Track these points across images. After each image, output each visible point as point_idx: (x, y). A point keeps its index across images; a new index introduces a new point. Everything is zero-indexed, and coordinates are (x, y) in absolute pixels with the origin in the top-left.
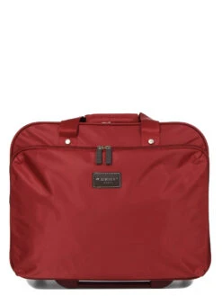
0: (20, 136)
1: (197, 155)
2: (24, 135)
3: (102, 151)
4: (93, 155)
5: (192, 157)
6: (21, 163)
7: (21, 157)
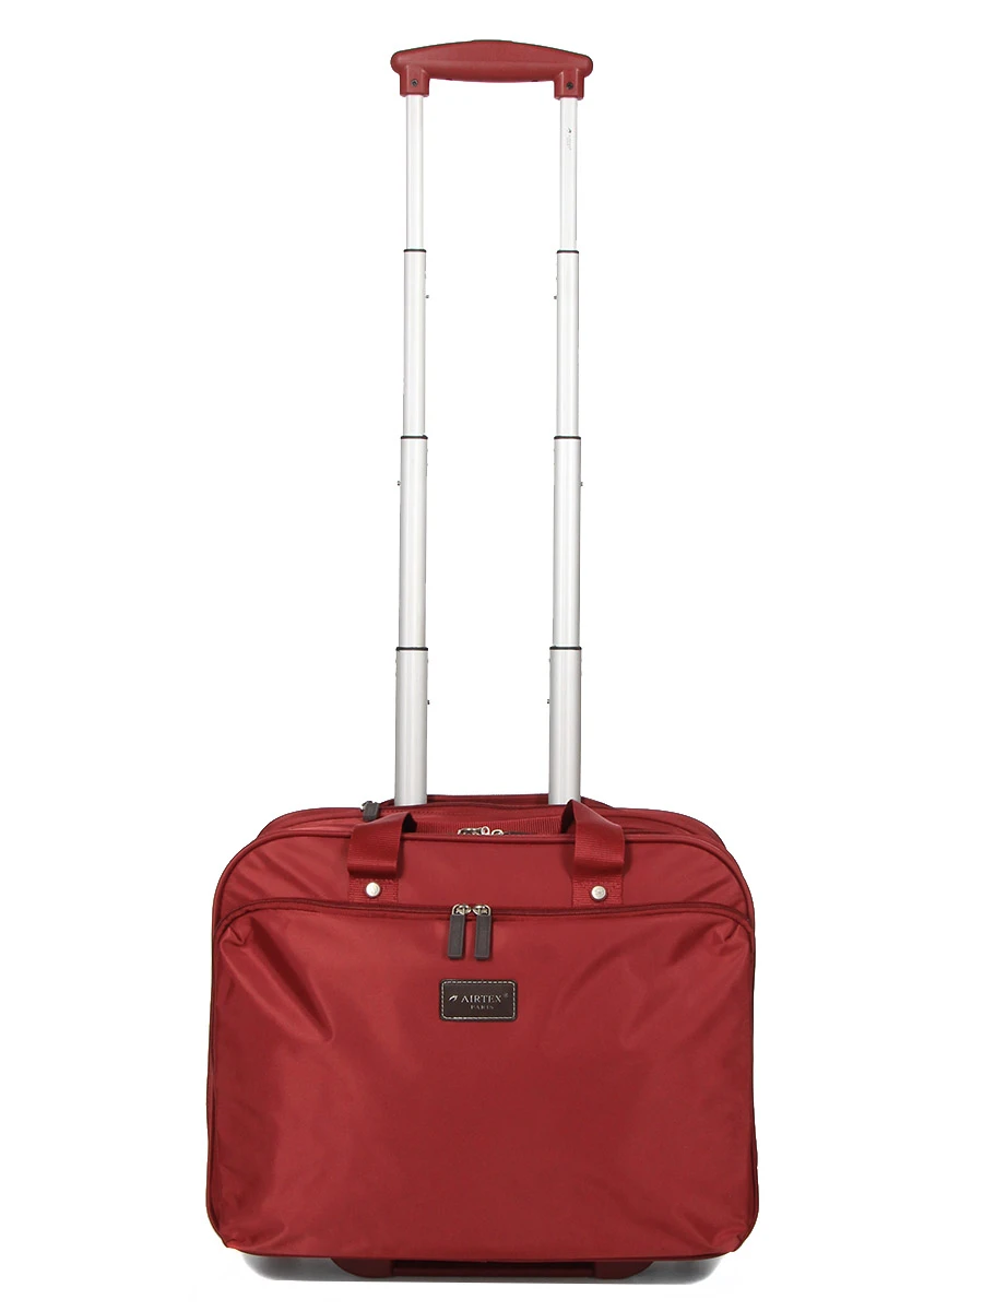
0: (242, 868)
1: (722, 931)
2: (251, 865)
3: (469, 918)
4: (440, 928)
5: (709, 937)
6: (245, 945)
7: (243, 928)
